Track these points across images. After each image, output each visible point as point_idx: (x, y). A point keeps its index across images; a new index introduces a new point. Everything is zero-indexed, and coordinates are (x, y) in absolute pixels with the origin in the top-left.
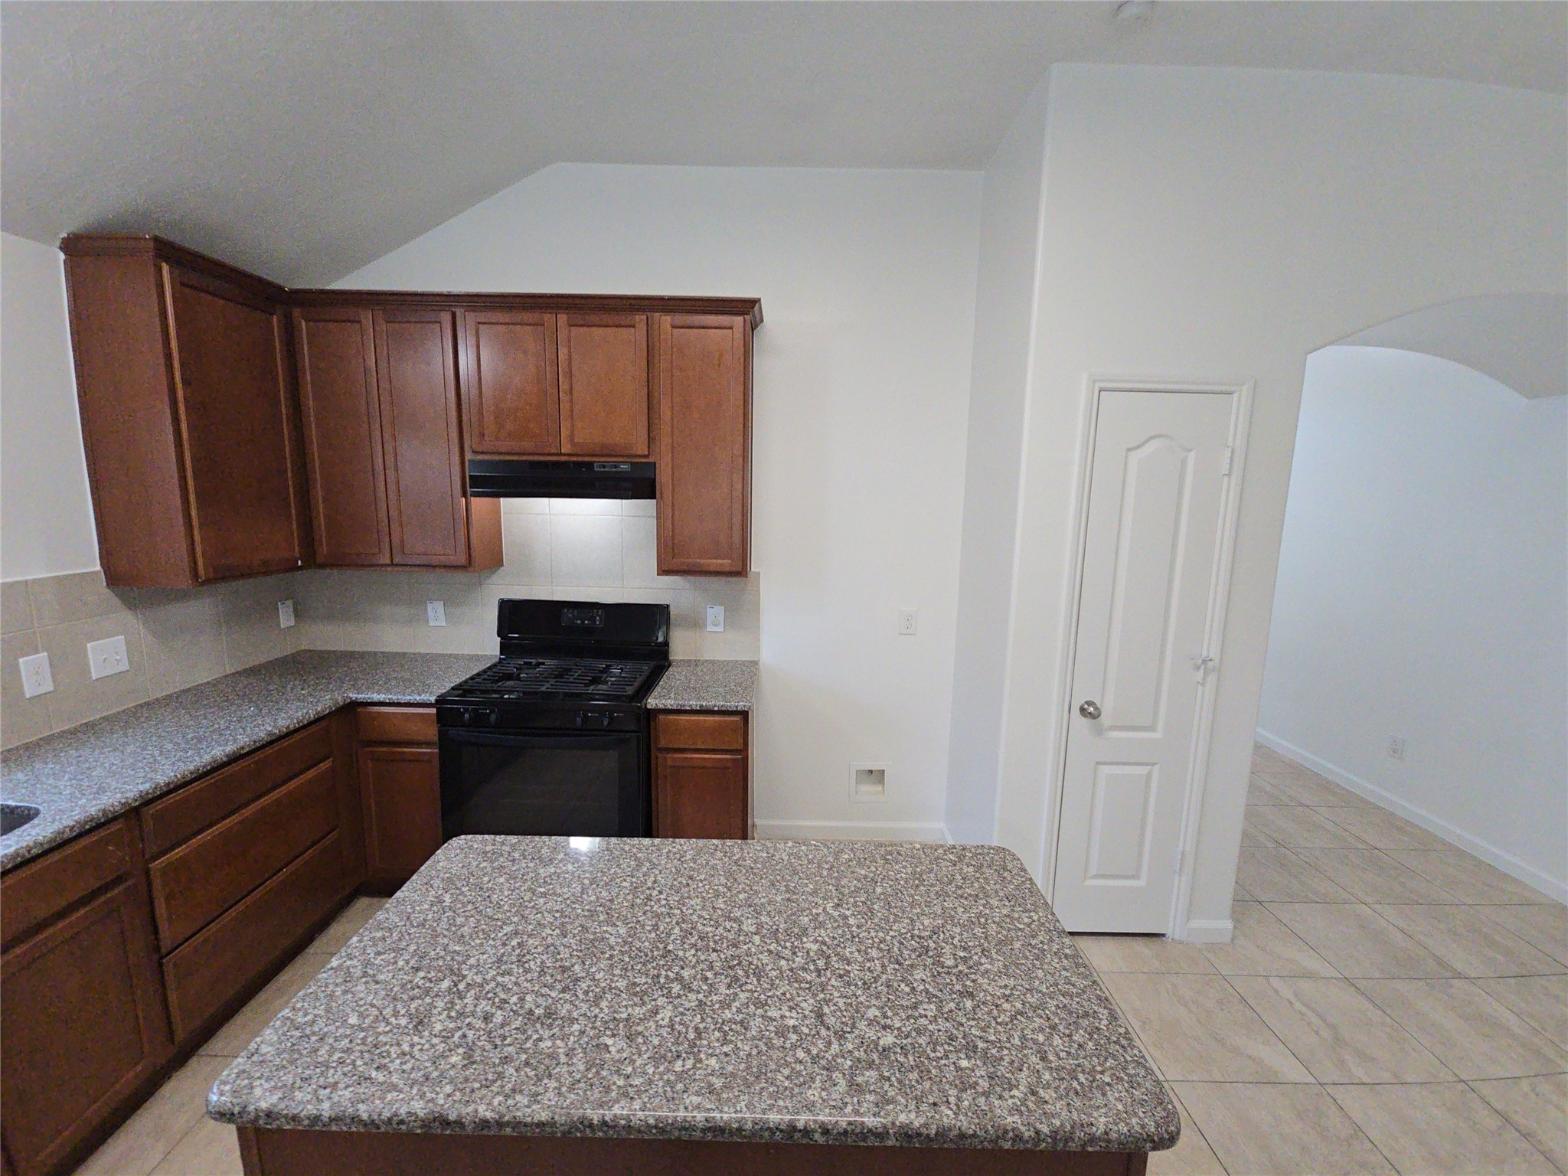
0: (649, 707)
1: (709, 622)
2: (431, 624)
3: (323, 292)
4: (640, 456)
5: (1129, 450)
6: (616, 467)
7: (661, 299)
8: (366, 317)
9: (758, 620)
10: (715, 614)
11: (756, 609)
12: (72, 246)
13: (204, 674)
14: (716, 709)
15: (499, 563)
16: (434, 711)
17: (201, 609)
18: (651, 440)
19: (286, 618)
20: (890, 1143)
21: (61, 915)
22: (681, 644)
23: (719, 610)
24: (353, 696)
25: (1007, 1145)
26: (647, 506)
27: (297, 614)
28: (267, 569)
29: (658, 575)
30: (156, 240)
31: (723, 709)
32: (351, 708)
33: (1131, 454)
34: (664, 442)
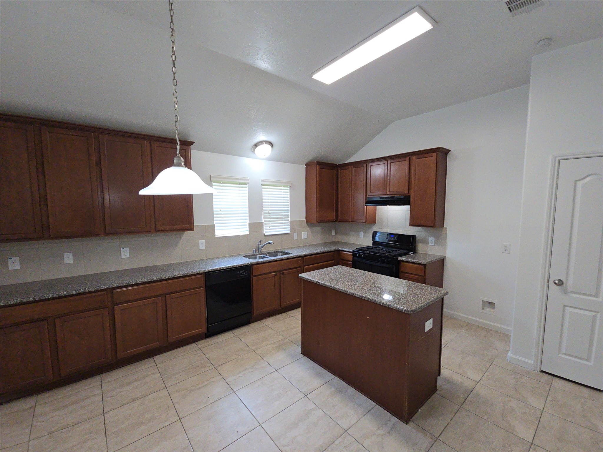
0: (398, 259)
1: (429, 242)
2: (360, 237)
3: (344, 164)
4: (406, 194)
5: (577, 181)
6: (400, 197)
7: (412, 152)
8: (351, 168)
9: (446, 242)
10: (431, 240)
11: (445, 239)
12: (306, 165)
13: (318, 242)
14: (416, 262)
15: (375, 223)
16: (352, 254)
17: (319, 229)
18: (409, 189)
19: (334, 234)
20: (366, 299)
21: (293, 269)
22: (420, 248)
23: (433, 239)
24: (340, 249)
25: (382, 304)
26: (408, 207)
27: (336, 233)
28: (329, 221)
29: (410, 226)
30: (317, 162)
31: (418, 263)
32: (339, 251)
33: (578, 182)
34: (412, 190)
